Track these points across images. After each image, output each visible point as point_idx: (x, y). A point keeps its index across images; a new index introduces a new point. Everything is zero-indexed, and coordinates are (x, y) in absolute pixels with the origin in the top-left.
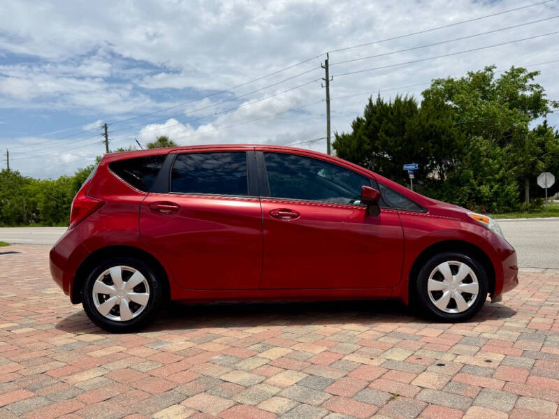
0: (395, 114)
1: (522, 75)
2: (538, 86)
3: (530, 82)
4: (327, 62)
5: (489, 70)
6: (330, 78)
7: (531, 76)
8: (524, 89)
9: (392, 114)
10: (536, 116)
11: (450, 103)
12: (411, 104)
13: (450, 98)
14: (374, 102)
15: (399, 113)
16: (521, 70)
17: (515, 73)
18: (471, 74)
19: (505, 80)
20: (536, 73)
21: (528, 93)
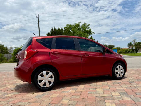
0: (59, 32)
1: (86, 25)
2: (90, 28)
3: (88, 27)
4: (38, 16)
5: (80, 23)
6: (39, 21)
7: (88, 25)
8: (87, 28)
9: (58, 32)
10: (90, 35)
11: (71, 31)
12: (62, 30)
13: (71, 29)
14: (53, 29)
15: (60, 32)
16: (86, 24)
17: (85, 24)
18: (75, 24)
19: (83, 26)
20: (89, 25)
21: (88, 29)
